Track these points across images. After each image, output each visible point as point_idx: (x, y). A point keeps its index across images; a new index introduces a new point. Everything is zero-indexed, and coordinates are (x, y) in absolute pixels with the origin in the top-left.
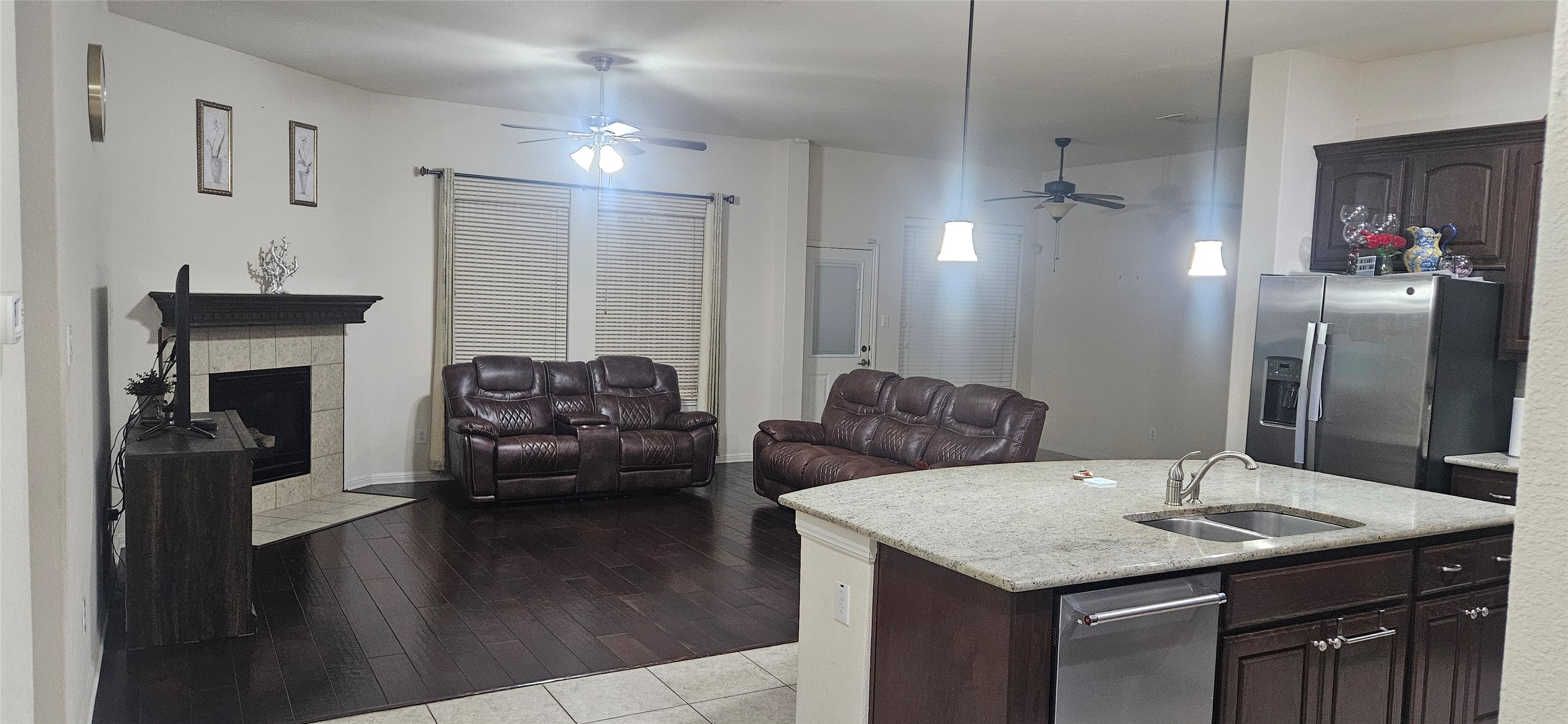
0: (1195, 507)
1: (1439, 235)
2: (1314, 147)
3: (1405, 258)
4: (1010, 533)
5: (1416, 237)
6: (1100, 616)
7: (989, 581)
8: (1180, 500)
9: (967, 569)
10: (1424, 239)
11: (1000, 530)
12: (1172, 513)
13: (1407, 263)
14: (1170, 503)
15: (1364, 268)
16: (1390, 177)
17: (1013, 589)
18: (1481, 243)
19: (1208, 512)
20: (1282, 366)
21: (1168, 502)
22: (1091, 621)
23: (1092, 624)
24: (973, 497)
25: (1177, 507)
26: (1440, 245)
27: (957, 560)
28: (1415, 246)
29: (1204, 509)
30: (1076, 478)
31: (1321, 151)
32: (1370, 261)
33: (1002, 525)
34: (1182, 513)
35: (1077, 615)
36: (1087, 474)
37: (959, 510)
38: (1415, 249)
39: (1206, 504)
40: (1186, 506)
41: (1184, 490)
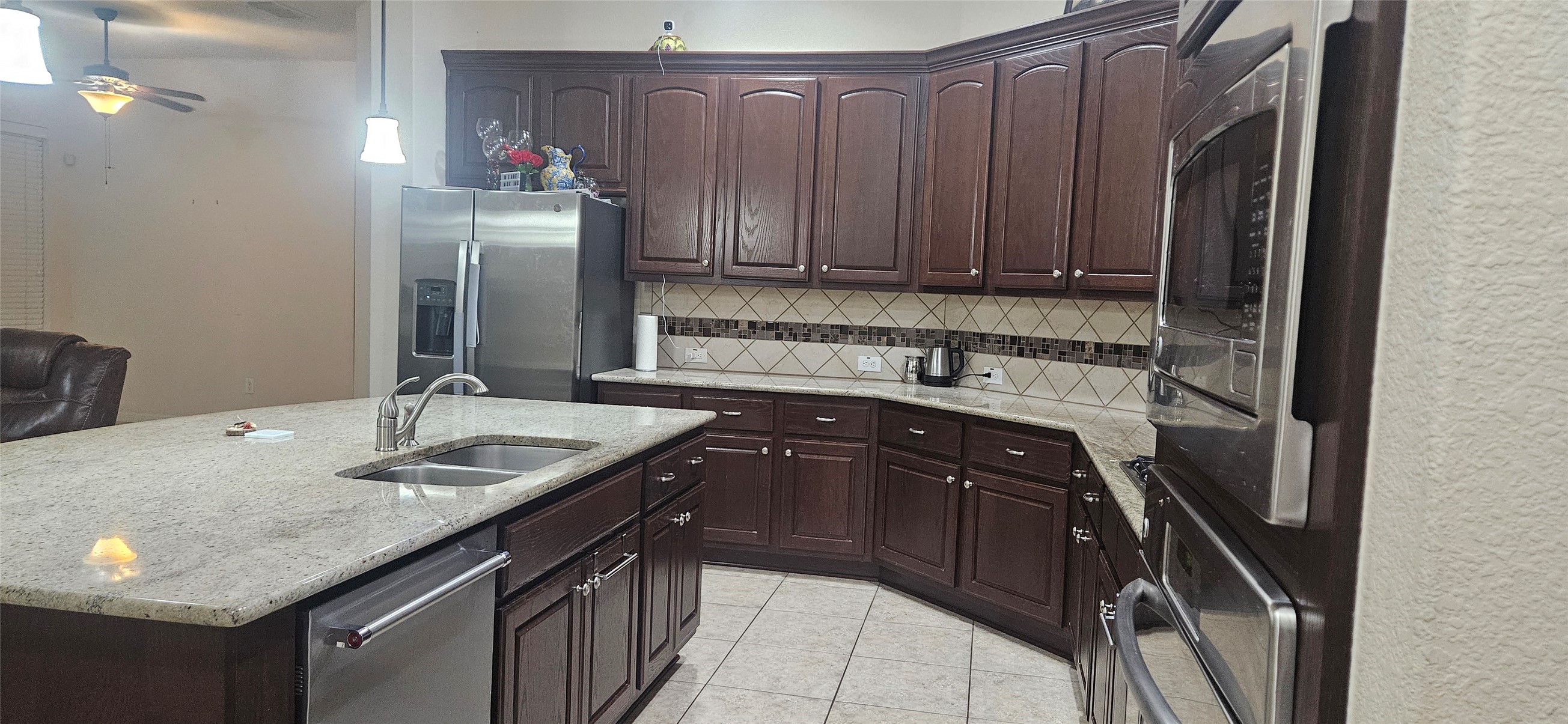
0: (415, 449)
1: (570, 156)
2: (442, 51)
3: (542, 178)
4: (175, 527)
5: (550, 156)
6: (372, 626)
7: (184, 618)
8: (396, 443)
9: (127, 606)
10: (558, 159)
11: (153, 525)
12: (390, 461)
13: (544, 182)
14: (382, 449)
15: (509, 184)
16: (519, 93)
17: (235, 622)
18: (605, 167)
19: (429, 454)
20: (433, 289)
21: (380, 447)
22: (361, 639)
23: (364, 643)
24: (73, 480)
25: (392, 453)
26: (571, 167)
27: (100, 593)
28: (550, 165)
29: (425, 450)
30: (230, 434)
31: (448, 56)
32: (514, 177)
33: (153, 516)
34: (402, 460)
35: (333, 635)
36: (248, 427)
37: (57, 506)
38: (551, 169)
39: (424, 444)
40: (402, 450)
41: (401, 429)
